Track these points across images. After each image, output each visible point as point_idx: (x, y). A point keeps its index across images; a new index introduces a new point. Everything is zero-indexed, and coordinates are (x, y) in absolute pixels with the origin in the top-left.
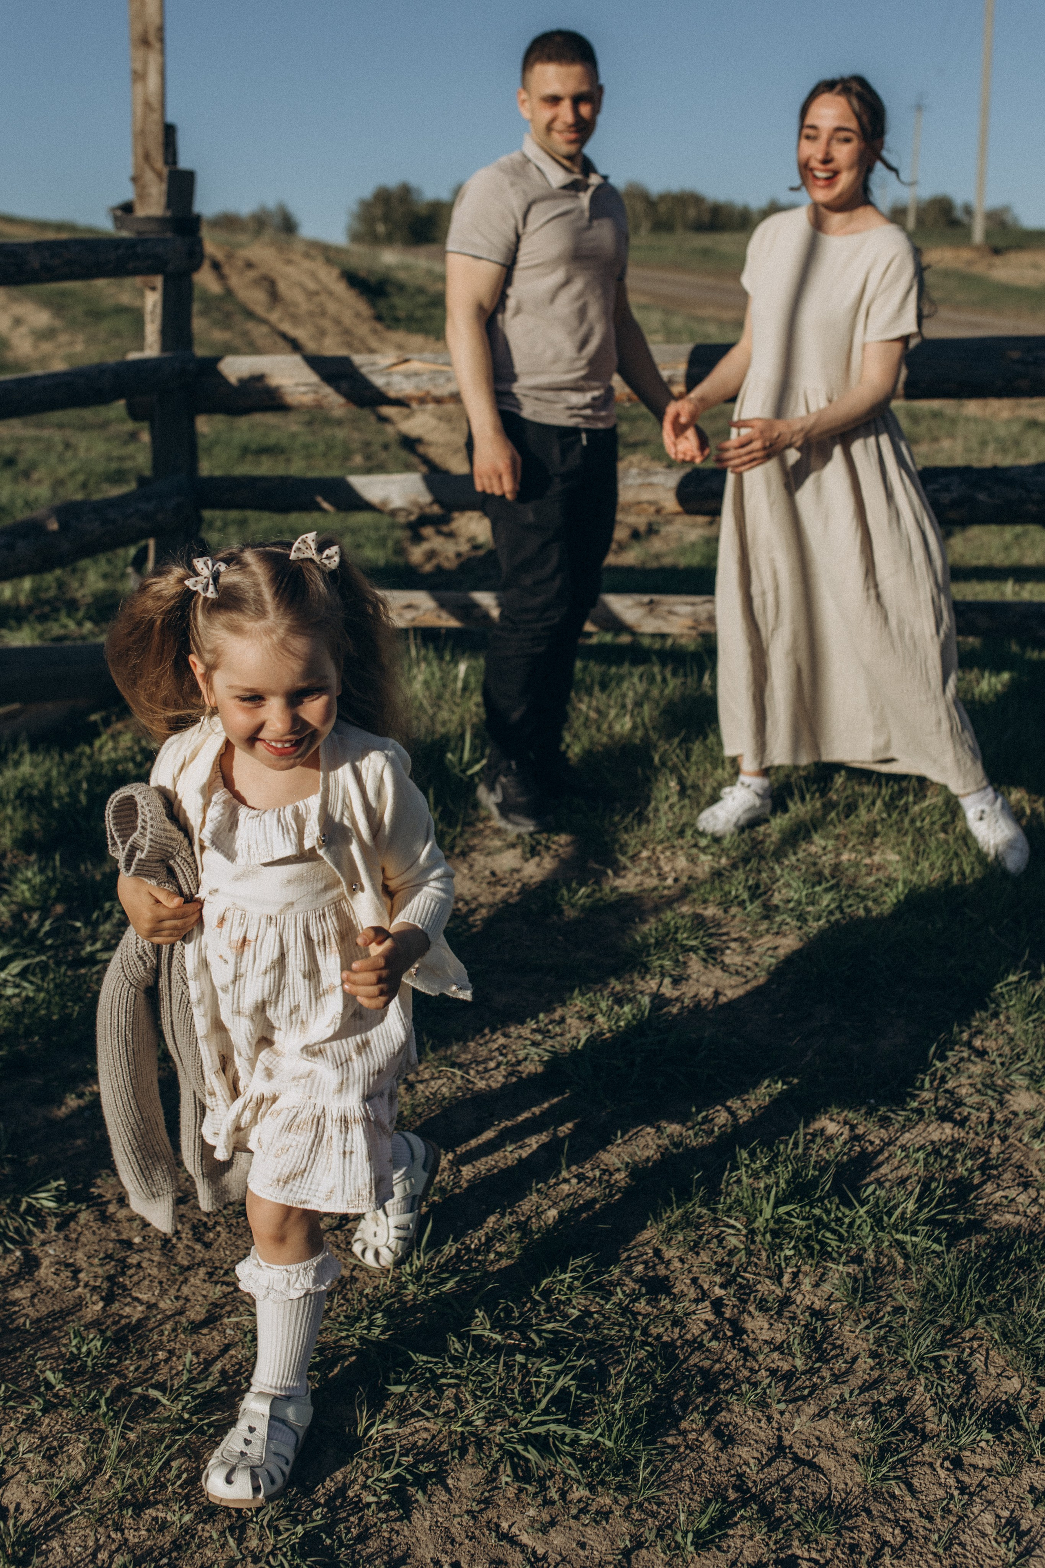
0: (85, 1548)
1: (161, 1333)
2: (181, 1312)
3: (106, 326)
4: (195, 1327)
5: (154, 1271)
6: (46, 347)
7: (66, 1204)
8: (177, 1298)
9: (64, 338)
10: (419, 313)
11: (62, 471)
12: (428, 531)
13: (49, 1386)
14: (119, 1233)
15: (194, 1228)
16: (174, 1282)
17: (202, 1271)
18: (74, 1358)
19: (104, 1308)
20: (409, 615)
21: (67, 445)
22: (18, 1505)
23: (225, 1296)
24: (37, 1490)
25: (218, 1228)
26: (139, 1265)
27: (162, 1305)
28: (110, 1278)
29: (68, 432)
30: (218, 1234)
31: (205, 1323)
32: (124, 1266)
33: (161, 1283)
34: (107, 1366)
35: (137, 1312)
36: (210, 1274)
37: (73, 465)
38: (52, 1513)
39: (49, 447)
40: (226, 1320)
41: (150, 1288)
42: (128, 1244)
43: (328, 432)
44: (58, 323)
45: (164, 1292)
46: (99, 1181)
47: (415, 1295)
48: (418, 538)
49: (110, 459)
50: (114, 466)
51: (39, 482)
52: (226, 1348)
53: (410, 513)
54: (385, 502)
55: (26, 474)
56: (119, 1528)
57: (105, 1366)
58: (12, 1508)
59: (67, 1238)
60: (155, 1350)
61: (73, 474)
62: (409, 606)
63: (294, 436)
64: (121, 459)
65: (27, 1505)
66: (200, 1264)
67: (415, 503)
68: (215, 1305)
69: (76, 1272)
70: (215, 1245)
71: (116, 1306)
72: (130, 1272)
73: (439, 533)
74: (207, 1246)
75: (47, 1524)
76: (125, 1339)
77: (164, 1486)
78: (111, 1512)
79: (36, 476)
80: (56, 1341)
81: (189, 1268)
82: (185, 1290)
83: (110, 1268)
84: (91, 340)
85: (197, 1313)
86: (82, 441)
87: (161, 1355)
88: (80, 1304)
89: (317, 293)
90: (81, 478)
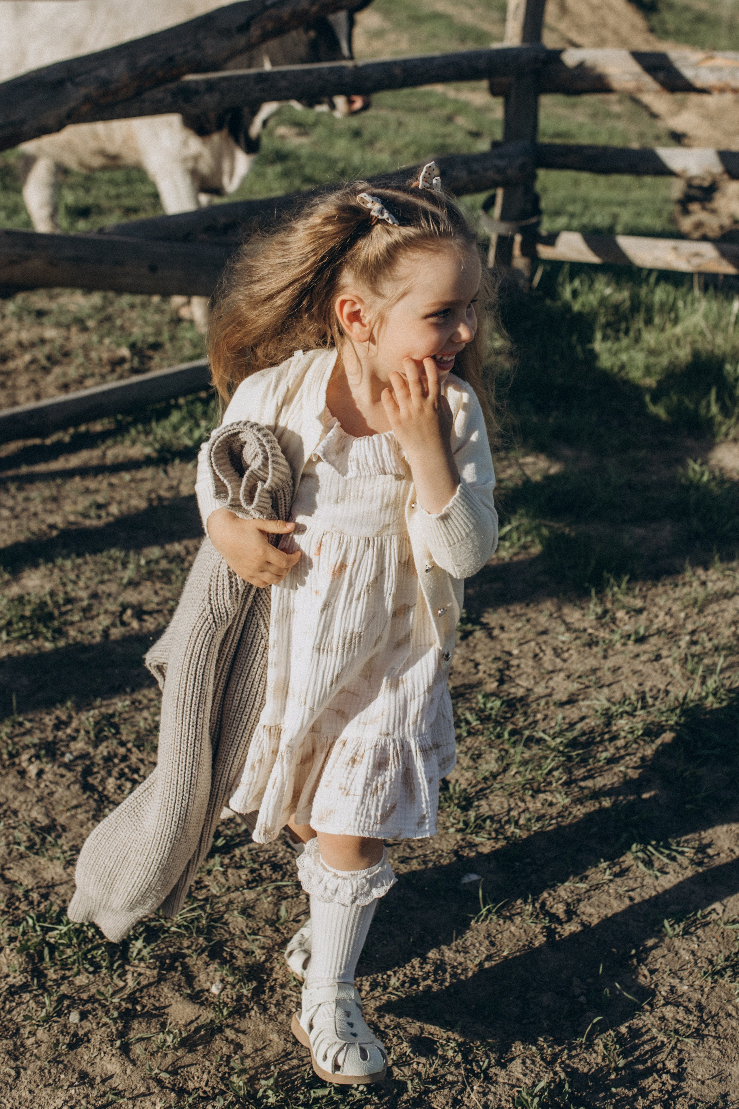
0: (503, 808)
1: (538, 705)
2: (550, 695)
3: (426, 29)
4: (562, 704)
5: (529, 670)
6: (377, 44)
7: (466, 624)
8: (547, 687)
9: (392, 37)
10: (686, 28)
11: (399, 143)
12: (695, 207)
13: (468, 723)
14: (503, 647)
15: (555, 649)
16: (543, 678)
17: (562, 675)
18: (482, 711)
19: (498, 686)
20: (696, 261)
21: (400, 124)
22: (457, 781)
23: (579, 690)
24: (469, 775)
25: (571, 652)
26: (518, 666)
27: (536, 690)
28: (500, 671)
29: (399, 114)
30: (571, 655)
31: (568, 702)
32: (508, 667)
33: (535, 678)
34: (505, 718)
35: (521, 692)
36: (568, 677)
37: (408, 139)
38: (479, 787)
39: (386, 125)
40: (581, 703)
41: (527, 679)
42: (510, 654)
43: (610, 123)
44: (386, 25)
45: (536, 683)
46: (486, 615)
47: (712, 703)
48: (686, 212)
49: (435, 136)
50: (439, 141)
51: (381, 151)
52: (582, 719)
53: (703, 179)
54: (684, 171)
55: (371, 143)
56: (523, 801)
57: (502, 717)
58: (453, 781)
59: (468, 645)
60: (535, 713)
61: (407, 146)
62: (697, 255)
63: (581, 126)
64: (445, 136)
65: (462, 781)
66: (560, 670)
67: (710, 173)
68: (573, 694)
69: (477, 665)
70: (570, 661)
71: (505, 687)
72: (513, 669)
73: (704, 209)
74: (565, 661)
75: (477, 792)
76: (514, 705)
77: (550, 783)
78: (518, 791)
79: (378, 145)
80: (468, 700)
81: (552, 672)
82: (551, 683)
83: (500, 665)
84: (413, 40)
85: (561, 696)
86: (411, 121)
87: (539, 716)
88: (480, 683)
89: (599, 8)
90: (413, 149)
